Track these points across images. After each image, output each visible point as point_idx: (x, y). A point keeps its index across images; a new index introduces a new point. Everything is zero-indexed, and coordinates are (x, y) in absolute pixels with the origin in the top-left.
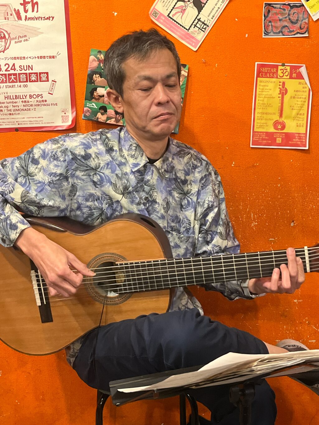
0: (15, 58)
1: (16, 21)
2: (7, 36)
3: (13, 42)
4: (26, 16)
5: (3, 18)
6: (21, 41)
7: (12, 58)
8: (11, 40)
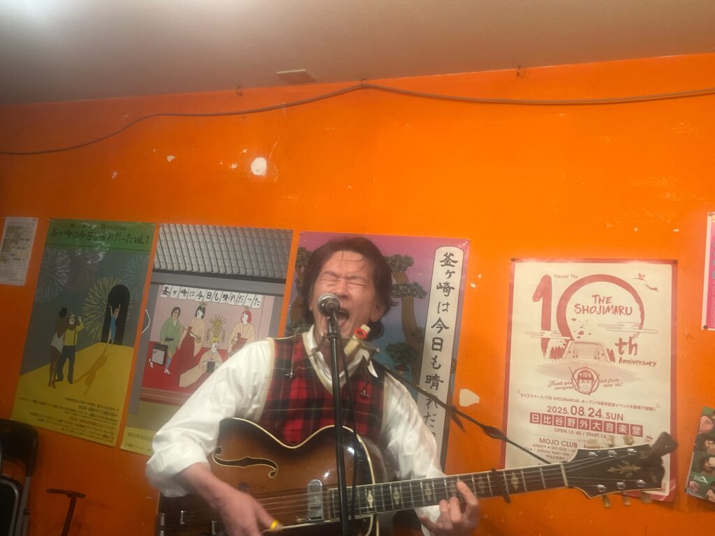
0: (602, 403)
1: (607, 361)
2: (595, 378)
3: (601, 385)
4: (621, 358)
5: (593, 357)
6: (611, 385)
7: (598, 403)
8: (600, 382)
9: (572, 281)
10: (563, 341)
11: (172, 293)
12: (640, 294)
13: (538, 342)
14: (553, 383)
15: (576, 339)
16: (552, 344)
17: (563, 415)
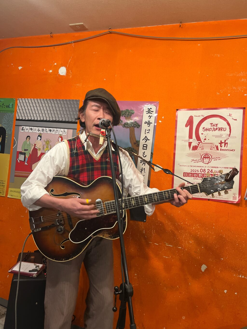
0: (213, 167)
1: (215, 150)
2: (210, 157)
3: (213, 160)
4: (221, 149)
5: (210, 149)
6: (217, 160)
7: (211, 167)
9: (202, 118)
10: (198, 143)
11: (26, 130)
12: (230, 122)
13: (187, 144)
14: (193, 160)
15: (203, 142)
16: (193, 145)
17: (197, 173)
